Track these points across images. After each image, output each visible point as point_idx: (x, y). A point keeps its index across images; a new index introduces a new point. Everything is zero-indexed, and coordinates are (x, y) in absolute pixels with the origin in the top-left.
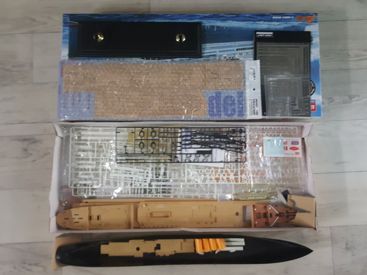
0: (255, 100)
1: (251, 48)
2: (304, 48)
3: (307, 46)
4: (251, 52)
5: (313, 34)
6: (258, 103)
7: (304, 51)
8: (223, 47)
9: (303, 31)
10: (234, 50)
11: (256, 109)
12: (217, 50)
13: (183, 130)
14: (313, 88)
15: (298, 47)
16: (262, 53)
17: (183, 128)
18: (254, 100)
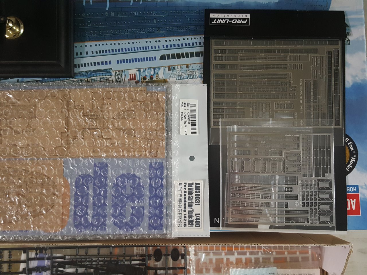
0: (194, 186)
1: (198, 54)
2: (329, 53)
3: (336, 47)
4: (197, 62)
5: (350, 19)
6: (201, 193)
7: (329, 61)
8: (128, 51)
9: (325, 9)
10: (154, 59)
11: (197, 209)
12: (114, 58)
13: (32, 255)
14: (352, 154)
15: (315, 51)
16: (223, 67)
17: (32, 249)
18: (190, 185)
